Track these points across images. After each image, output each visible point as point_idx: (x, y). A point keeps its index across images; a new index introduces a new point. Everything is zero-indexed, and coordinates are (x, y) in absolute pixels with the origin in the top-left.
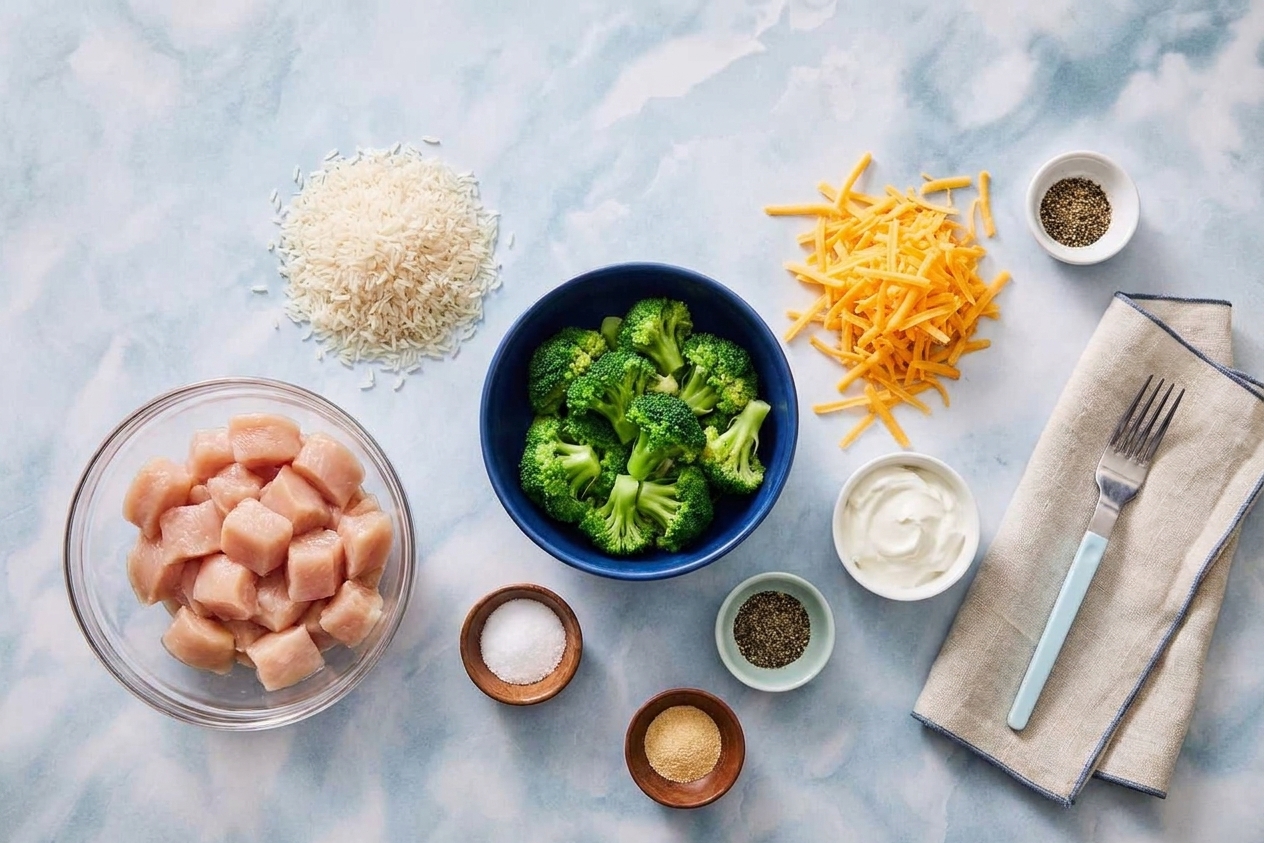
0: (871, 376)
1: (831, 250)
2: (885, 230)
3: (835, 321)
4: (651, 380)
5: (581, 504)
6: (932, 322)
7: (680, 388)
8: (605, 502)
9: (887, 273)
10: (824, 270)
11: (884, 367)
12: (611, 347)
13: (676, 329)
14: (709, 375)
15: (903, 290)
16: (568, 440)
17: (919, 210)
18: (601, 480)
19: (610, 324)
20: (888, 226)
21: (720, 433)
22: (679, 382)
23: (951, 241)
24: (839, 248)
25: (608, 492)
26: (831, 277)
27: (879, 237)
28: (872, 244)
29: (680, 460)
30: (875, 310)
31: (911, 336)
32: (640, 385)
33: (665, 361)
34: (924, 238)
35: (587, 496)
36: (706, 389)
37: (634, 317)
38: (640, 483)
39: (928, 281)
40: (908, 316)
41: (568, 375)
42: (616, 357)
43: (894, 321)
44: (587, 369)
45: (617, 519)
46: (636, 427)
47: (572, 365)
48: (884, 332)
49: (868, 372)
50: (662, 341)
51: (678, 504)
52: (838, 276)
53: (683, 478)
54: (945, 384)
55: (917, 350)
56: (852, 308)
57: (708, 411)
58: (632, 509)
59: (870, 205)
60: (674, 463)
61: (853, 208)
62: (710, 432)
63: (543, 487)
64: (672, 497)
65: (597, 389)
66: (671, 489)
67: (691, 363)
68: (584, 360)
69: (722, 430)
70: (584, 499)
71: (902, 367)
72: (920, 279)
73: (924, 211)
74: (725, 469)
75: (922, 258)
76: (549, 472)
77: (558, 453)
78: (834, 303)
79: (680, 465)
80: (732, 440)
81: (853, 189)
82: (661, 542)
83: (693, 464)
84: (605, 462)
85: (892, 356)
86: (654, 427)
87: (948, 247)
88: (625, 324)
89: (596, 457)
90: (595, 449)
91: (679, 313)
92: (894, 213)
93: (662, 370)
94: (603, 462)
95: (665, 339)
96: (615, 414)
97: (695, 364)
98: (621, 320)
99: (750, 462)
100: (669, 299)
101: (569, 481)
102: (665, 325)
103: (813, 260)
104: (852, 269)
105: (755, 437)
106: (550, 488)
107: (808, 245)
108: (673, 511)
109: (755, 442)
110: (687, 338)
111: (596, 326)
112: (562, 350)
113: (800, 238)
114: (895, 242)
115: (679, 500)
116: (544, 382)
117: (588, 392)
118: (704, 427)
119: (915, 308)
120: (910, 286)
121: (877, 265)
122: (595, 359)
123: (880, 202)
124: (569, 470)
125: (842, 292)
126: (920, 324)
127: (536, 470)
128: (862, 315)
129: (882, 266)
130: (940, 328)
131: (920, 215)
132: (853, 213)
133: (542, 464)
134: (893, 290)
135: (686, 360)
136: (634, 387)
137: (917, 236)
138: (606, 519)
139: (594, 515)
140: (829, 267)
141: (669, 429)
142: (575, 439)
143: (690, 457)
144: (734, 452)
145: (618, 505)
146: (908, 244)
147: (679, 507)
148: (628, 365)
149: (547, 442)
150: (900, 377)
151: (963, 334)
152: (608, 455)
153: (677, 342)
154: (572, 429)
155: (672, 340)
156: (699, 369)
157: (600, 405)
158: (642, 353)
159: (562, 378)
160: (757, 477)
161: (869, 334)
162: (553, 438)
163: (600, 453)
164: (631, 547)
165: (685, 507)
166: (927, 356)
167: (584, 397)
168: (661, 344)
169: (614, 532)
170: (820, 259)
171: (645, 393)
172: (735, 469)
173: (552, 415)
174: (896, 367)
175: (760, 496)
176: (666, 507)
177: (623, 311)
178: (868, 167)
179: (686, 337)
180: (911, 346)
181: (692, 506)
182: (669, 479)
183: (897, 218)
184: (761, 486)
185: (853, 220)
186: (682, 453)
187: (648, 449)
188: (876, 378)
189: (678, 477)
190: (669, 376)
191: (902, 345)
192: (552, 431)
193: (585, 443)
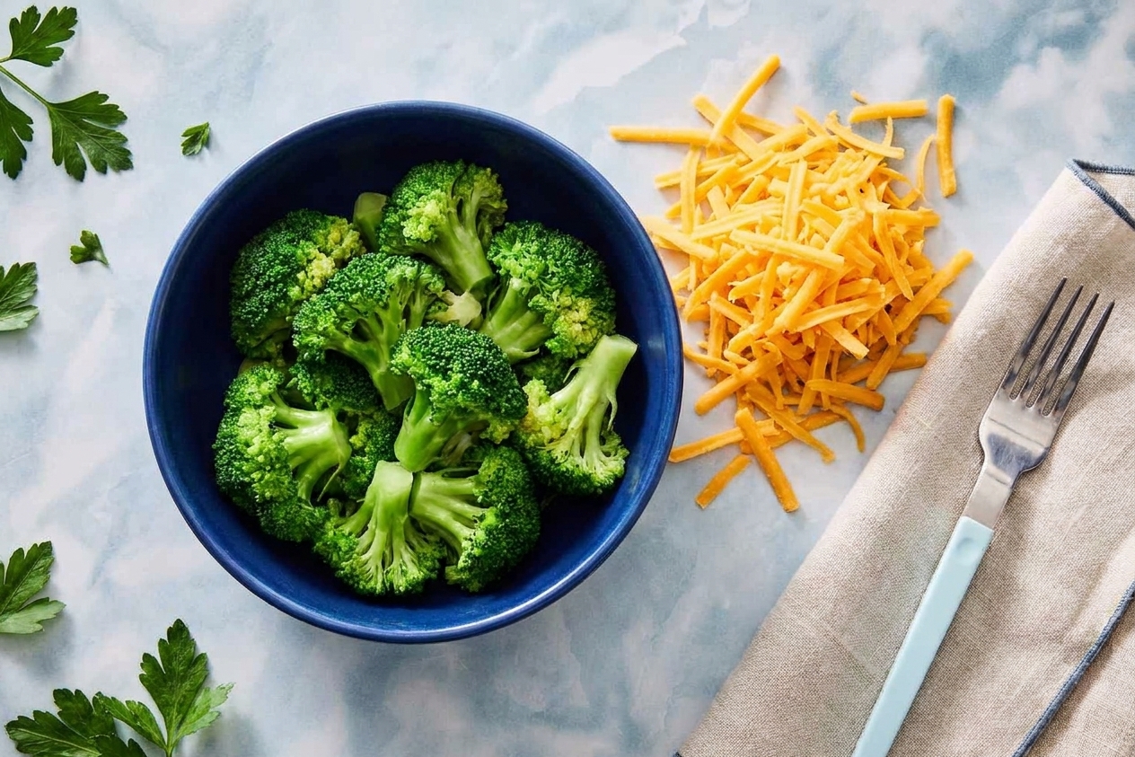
0: (748, 396)
1: (703, 201)
2: (785, 175)
3: (702, 308)
4: (436, 300)
5: (318, 513)
6: (844, 322)
7: (484, 312)
8: (357, 507)
9: (780, 242)
10: (690, 231)
11: (767, 385)
12: (368, 243)
13: (480, 212)
14: (534, 291)
15: (801, 269)
16: (295, 401)
17: (842, 148)
18: (351, 469)
19: (368, 206)
20: (789, 170)
21: (551, 391)
22: (483, 302)
23: (885, 199)
24: (715, 197)
25: (362, 490)
26: (697, 241)
27: (775, 186)
28: (763, 195)
29: (483, 436)
30: (758, 299)
31: (810, 342)
32: (418, 307)
33: (459, 269)
34: (843, 193)
35: (327, 496)
36: (529, 315)
37: (406, 193)
38: (416, 476)
39: (841, 259)
40: (807, 310)
41: (294, 292)
42: (377, 262)
43: (785, 317)
44: (326, 283)
45: (377, 539)
46: (407, 382)
47: (301, 276)
48: (769, 332)
49: (742, 390)
50: (453, 233)
51: (478, 512)
52: (709, 242)
53: (489, 468)
54: (859, 415)
55: (818, 364)
56: (724, 291)
57: (530, 354)
58: (403, 519)
59: (767, 135)
60: (473, 441)
61: (743, 140)
62: (534, 388)
63: (249, 484)
64: (471, 500)
65: (342, 318)
66: (467, 485)
67: (502, 272)
68: (322, 266)
69: (555, 386)
70: (324, 503)
71: (796, 388)
72: (829, 256)
73: (850, 151)
74: (558, 451)
75: (835, 223)
76: (261, 459)
77: (279, 424)
78: (699, 283)
79: (483, 445)
80: (573, 401)
81: (748, 110)
82: (452, 574)
83: (505, 442)
84: (357, 440)
85: (781, 369)
86: (437, 383)
87: (878, 208)
88: (391, 206)
89: (341, 433)
90: (341, 417)
91: (482, 187)
92: (803, 150)
93: (453, 283)
94: (353, 439)
95: (459, 231)
96: (374, 357)
97: (508, 276)
98: (384, 198)
99: (602, 440)
100: (467, 163)
101: (296, 473)
102: (460, 207)
103: (675, 217)
104: (728, 234)
105: (611, 397)
106: (263, 485)
107: (671, 190)
108: (470, 523)
109: (610, 405)
110: (497, 230)
111: (345, 210)
112: (286, 249)
113: (659, 180)
114: (797, 196)
115: (481, 505)
116: (253, 303)
117: (327, 322)
118: (524, 380)
119: (819, 300)
120: (811, 265)
121: (767, 229)
122: (341, 264)
123: (786, 129)
124: (297, 453)
125: (715, 265)
126: (824, 323)
127: (239, 455)
128: (740, 303)
129: (776, 230)
130: (856, 333)
131: (841, 156)
132: (741, 147)
133: (248, 445)
134: (784, 269)
135: (494, 267)
136: (407, 314)
137: (833, 189)
138: (359, 535)
139: (337, 532)
140: (697, 227)
141: (463, 386)
142: (308, 399)
143: (500, 431)
144: (575, 423)
145: (378, 513)
146: (817, 200)
147: (482, 518)
148: (393, 275)
149: (257, 407)
150: (792, 401)
151: (893, 341)
152: (362, 429)
153: (480, 235)
154: (302, 382)
155: (471, 233)
156: (515, 284)
157: (348, 344)
158: (421, 255)
159: (285, 296)
160: (615, 465)
161: (747, 332)
162: (269, 399)
163: (347, 423)
164: (401, 584)
165: (491, 518)
166: (834, 371)
167: (320, 329)
168: (453, 241)
169: (371, 558)
170: (684, 215)
171: (424, 324)
172: (577, 450)
173: (269, 359)
174: (787, 387)
175: (619, 501)
176: (459, 516)
177: (389, 183)
178: (774, 75)
179: (493, 226)
180: (809, 356)
181: (502, 516)
182: (466, 467)
183: (805, 158)
184: (619, 481)
185: (741, 157)
186: (486, 424)
187: (427, 419)
188: (755, 401)
189: (479, 465)
190: (466, 294)
191: (797, 354)
192: (267, 387)
193: (325, 406)
